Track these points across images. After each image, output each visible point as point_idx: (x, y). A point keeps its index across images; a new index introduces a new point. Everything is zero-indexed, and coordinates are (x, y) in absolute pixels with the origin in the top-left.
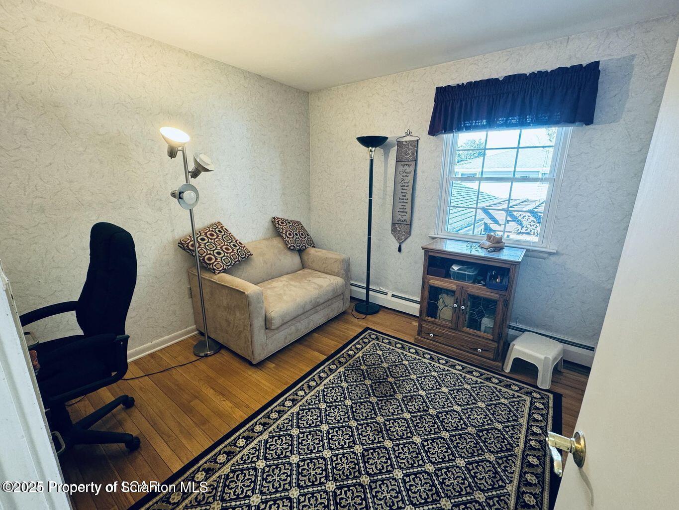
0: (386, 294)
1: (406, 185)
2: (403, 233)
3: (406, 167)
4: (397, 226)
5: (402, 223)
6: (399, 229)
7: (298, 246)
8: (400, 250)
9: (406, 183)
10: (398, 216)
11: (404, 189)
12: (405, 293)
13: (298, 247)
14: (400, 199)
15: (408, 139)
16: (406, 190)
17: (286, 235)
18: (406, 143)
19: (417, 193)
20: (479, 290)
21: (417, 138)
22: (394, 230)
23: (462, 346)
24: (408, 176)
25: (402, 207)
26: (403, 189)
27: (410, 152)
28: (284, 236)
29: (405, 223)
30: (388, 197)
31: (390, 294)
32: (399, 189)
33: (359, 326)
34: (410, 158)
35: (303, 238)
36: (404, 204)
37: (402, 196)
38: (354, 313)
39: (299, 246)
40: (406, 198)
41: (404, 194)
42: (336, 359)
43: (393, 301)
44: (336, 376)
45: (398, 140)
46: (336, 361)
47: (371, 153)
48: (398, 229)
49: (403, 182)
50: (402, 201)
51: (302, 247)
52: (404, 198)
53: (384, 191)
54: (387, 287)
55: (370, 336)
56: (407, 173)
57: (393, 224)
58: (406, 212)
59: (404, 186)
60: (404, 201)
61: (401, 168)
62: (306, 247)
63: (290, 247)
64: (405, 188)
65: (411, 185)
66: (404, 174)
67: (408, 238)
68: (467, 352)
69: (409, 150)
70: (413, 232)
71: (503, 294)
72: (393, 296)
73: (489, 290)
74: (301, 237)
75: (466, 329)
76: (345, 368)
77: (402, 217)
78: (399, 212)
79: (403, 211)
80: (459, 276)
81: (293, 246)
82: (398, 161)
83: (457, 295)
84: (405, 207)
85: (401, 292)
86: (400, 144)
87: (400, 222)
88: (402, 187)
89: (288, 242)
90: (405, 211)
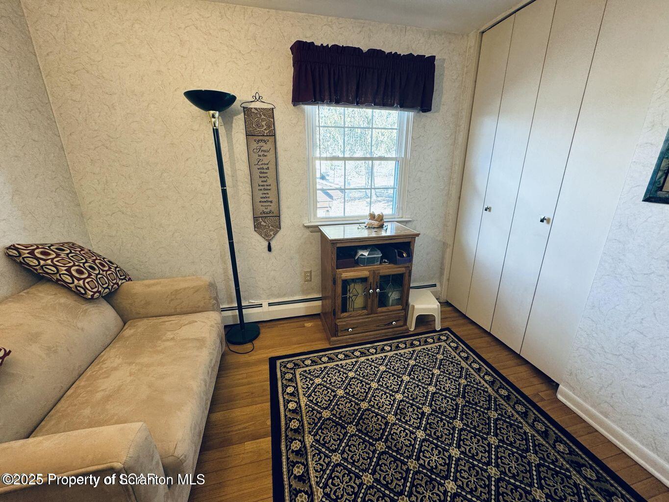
0: (260, 306)
1: (265, 167)
2: (271, 228)
3: (261, 144)
4: (261, 220)
5: (265, 215)
6: (265, 224)
7: (105, 288)
8: (270, 249)
9: (265, 164)
10: (261, 208)
11: (264, 173)
12: (284, 295)
13: (107, 290)
14: (259, 186)
15: (258, 105)
16: (266, 173)
17: (72, 276)
18: (256, 112)
19: (282, 177)
20: (387, 269)
21: (271, 106)
22: (257, 227)
23: (378, 326)
24: (266, 156)
25: (264, 196)
26: (261, 173)
27: (264, 123)
28: (68, 279)
29: (271, 215)
30: (240, 184)
31: (265, 304)
32: (257, 173)
33: (259, 362)
34: (266, 132)
35: (106, 271)
36: (266, 192)
37: (262, 181)
38: (233, 348)
39: (107, 288)
40: (268, 183)
41: (263, 179)
42: (286, 430)
43: (272, 311)
44: (314, 456)
45: (243, 105)
46: (290, 434)
47: (213, 120)
48: (263, 223)
49: (260, 163)
50: (262, 188)
51: (112, 286)
52: (265, 183)
53: (233, 176)
54: (260, 298)
55: (285, 367)
56: (264, 151)
57: (255, 219)
58: (271, 202)
59: (263, 169)
60: (266, 187)
61: (254, 145)
62: (117, 284)
63: (92, 296)
64: (265, 171)
65: (272, 166)
66: (260, 153)
67: (277, 232)
68: (382, 329)
69: (263, 121)
70: (282, 224)
71: (406, 266)
72: (270, 305)
73: (395, 266)
74: (103, 271)
75: (380, 309)
76: (310, 433)
77: (266, 208)
78: (260, 202)
79: (265, 200)
80: (370, 261)
81: (98, 292)
82: (248, 135)
83: (371, 280)
84: (267, 196)
85: (279, 296)
86: (247, 111)
87: (264, 215)
88: (260, 171)
89: (85, 288)
90: (269, 200)
